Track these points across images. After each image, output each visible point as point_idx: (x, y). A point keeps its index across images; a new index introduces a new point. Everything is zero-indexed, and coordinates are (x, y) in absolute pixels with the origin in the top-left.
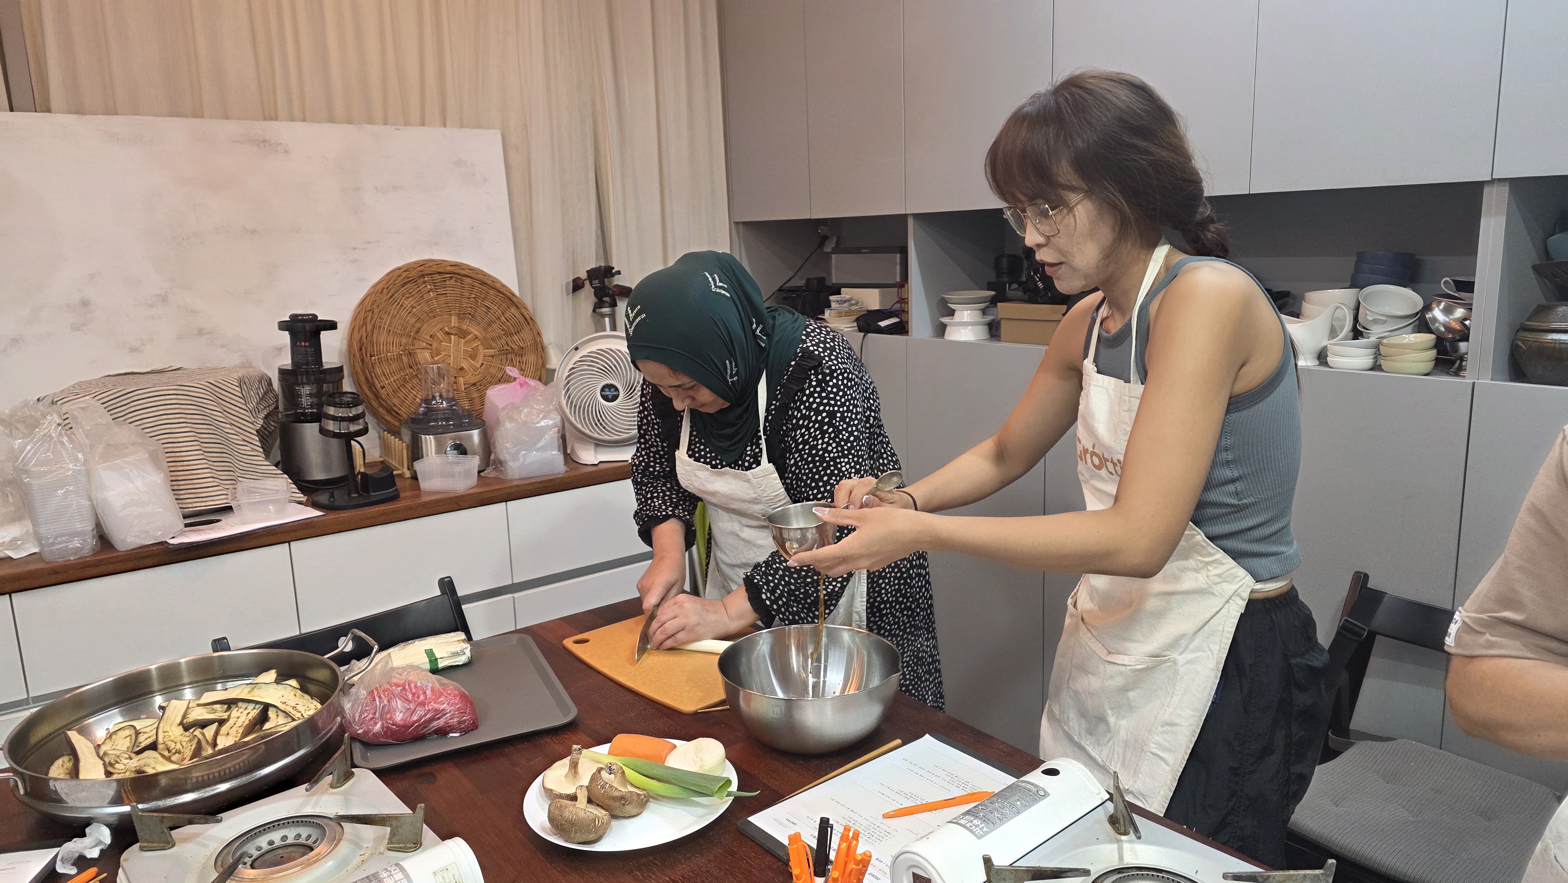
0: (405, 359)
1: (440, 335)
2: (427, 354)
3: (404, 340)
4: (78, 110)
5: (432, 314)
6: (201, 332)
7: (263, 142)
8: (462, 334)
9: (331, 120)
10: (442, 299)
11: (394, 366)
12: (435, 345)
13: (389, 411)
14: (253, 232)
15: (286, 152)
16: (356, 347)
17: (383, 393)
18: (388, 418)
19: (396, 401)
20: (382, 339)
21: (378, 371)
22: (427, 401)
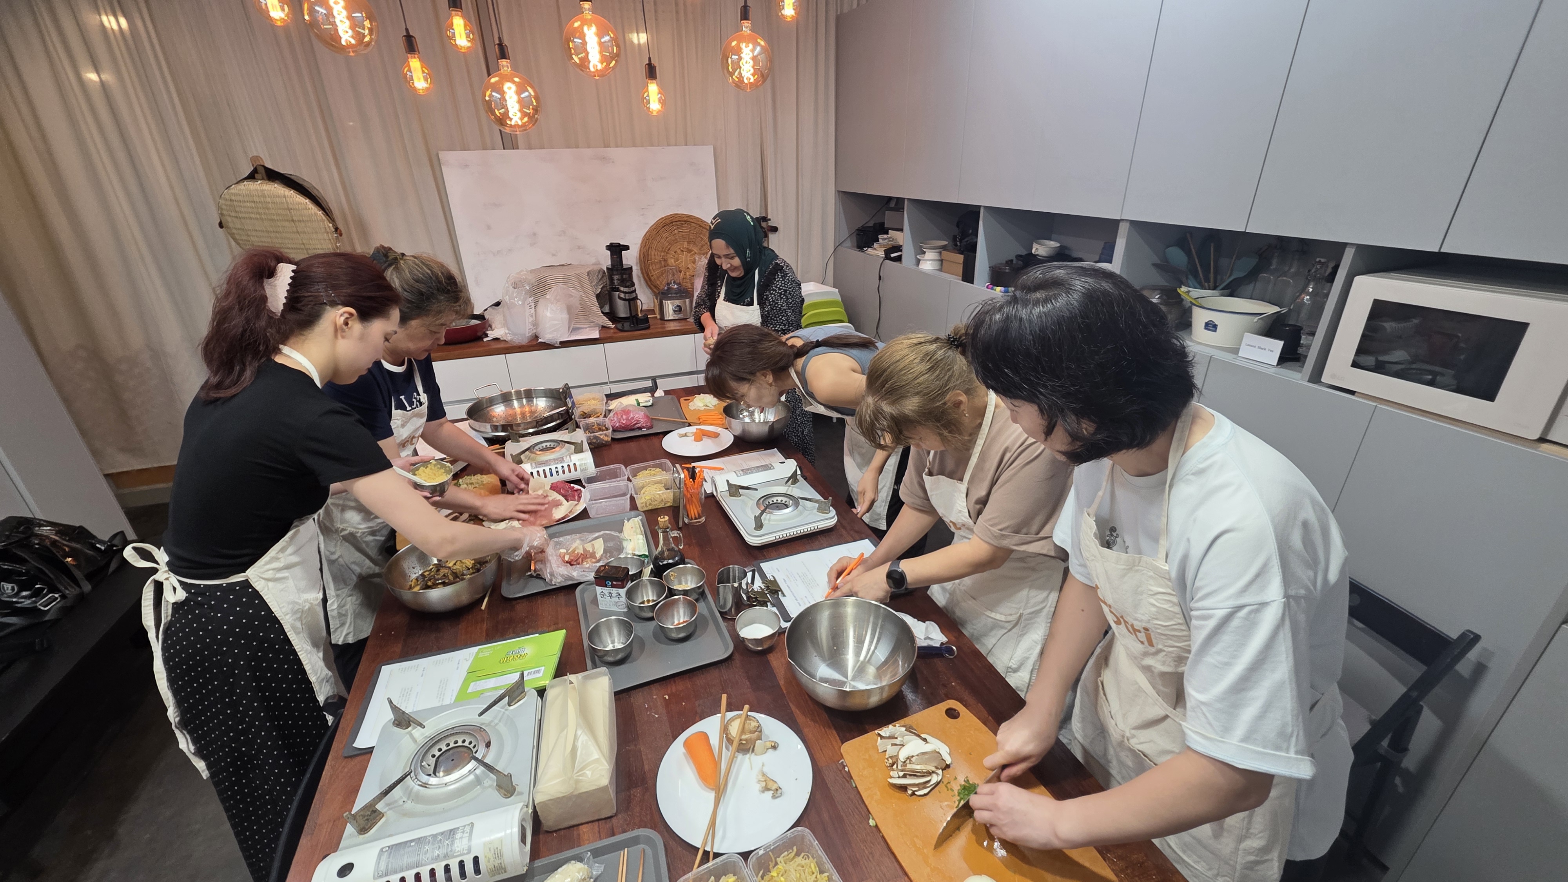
0: (663, 262)
1: (679, 251)
2: (672, 260)
3: (662, 254)
4: (530, 147)
5: (676, 241)
6: (579, 248)
7: (604, 159)
8: (689, 251)
9: (634, 146)
10: (681, 234)
11: (658, 266)
12: (676, 256)
13: (655, 287)
14: (600, 202)
15: (613, 162)
16: (642, 257)
17: (652, 278)
18: (655, 290)
19: (658, 282)
20: (653, 253)
21: (651, 268)
22: (668, 284)
